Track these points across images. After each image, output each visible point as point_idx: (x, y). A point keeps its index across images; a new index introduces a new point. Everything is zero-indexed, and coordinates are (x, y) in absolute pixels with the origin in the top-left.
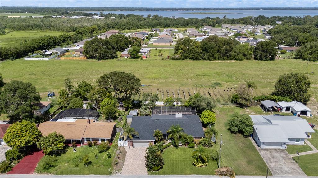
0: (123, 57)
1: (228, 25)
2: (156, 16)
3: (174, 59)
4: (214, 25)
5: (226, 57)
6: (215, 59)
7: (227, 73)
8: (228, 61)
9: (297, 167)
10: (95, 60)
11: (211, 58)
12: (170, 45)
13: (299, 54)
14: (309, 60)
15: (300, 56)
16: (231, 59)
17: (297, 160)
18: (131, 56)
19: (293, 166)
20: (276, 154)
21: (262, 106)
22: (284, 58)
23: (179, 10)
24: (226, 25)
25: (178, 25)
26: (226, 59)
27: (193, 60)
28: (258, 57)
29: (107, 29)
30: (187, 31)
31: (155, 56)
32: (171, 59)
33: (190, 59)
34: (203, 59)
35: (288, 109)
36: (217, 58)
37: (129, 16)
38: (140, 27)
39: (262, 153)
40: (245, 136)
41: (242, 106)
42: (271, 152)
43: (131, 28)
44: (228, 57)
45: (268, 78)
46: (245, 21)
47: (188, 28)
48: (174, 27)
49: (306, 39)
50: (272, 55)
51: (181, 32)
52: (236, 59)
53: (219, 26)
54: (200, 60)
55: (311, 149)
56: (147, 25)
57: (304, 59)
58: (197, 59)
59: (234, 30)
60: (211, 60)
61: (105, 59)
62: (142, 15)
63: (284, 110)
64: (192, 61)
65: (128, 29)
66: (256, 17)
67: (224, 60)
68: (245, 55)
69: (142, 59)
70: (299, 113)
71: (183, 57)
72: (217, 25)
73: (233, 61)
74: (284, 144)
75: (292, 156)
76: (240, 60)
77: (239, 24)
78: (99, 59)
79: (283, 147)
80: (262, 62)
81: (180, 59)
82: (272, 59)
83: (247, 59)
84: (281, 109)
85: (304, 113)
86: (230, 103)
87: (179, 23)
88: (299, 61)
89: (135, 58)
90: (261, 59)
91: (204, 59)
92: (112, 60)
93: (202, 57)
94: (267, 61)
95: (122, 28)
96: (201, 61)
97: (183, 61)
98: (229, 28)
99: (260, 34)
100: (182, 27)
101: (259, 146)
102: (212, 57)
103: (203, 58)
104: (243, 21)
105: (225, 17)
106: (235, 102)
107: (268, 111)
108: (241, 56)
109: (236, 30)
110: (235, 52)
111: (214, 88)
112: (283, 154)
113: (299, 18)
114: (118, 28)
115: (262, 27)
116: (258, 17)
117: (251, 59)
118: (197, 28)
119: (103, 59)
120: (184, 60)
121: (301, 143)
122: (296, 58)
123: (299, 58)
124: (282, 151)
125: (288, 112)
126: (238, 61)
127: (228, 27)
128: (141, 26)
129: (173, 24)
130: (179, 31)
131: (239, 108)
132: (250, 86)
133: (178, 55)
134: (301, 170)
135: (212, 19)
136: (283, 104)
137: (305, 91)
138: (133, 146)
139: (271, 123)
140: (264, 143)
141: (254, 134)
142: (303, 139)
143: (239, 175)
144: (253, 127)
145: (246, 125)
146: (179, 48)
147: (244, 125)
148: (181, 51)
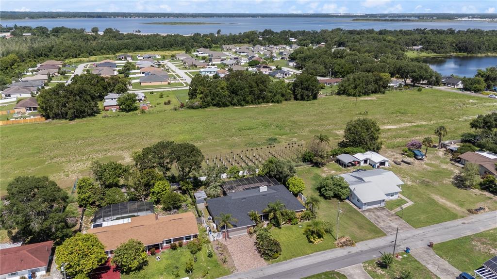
0: (107, 110)
1: (231, 46)
2: (108, 31)
3: (192, 107)
4: (209, 45)
5: (261, 100)
6: (248, 103)
7: (275, 123)
8: (264, 105)
9: (402, 222)
10: (64, 121)
11: (243, 103)
12: (169, 84)
13: (342, 88)
14: (354, 95)
15: (342, 92)
16: (268, 102)
17: (400, 215)
18: (120, 109)
19: (399, 222)
20: (379, 213)
21: (338, 161)
22: (326, 95)
23: (137, 18)
24: (228, 47)
25: (156, 46)
26: (262, 102)
27: (220, 107)
28: (299, 96)
29: (35, 58)
30: (177, 58)
31: (158, 104)
32: (188, 108)
33: (214, 105)
34: (232, 104)
35: (366, 161)
36: (250, 101)
37: (57, 31)
38: (94, 52)
39: (367, 214)
40: (341, 200)
41: (317, 165)
42: (373, 212)
43: (79, 55)
44: (263, 100)
45: (323, 125)
46: (250, 39)
47: (172, 51)
48: (149, 50)
49: (342, 68)
50: (314, 92)
51: (167, 59)
52: (273, 102)
53: (217, 47)
54: (229, 106)
55: (407, 202)
56: (105, 49)
57: (349, 95)
58: (225, 105)
59: (242, 54)
60: (243, 106)
61: (82, 117)
62: (82, 29)
63: (362, 164)
64: (218, 109)
65: (73, 56)
66: (262, 31)
67: (259, 103)
68: (283, 95)
69: (143, 112)
70: (378, 164)
71: (205, 104)
72: (214, 45)
73: (271, 104)
74: (383, 201)
75: (393, 212)
76: (278, 102)
77: (244, 43)
78: (72, 119)
79: (383, 204)
80: (305, 102)
81: (201, 107)
82: (315, 97)
83: (286, 100)
84: (359, 163)
85: (382, 163)
86: (302, 163)
87: (157, 44)
88: (344, 97)
89: (129, 110)
90: (303, 99)
91: (234, 105)
92: (93, 118)
93: (231, 103)
94: (310, 100)
95: (62, 56)
96: (231, 108)
97: (206, 109)
98: (234, 50)
99: (279, 59)
100: (163, 51)
101: (360, 208)
102: (244, 100)
103: (232, 103)
104: (248, 40)
105: (219, 32)
106: (308, 161)
107: (348, 166)
108: (278, 96)
109: (245, 54)
110: (271, 92)
111: (272, 146)
112: (385, 212)
113: (315, 33)
114: (56, 57)
115: (275, 47)
116: (264, 32)
117: (290, 100)
118: (188, 51)
119: (79, 117)
120: (206, 107)
121: (395, 197)
122: (339, 94)
123: (343, 94)
124: (383, 209)
125: (366, 165)
126: (276, 104)
127: (231, 49)
128: (94, 50)
129: (147, 46)
130: (164, 58)
131: (315, 168)
132: (322, 140)
133: (197, 102)
134: (408, 225)
135: (204, 35)
136: (360, 156)
137: (376, 139)
138: (228, 237)
139: (364, 181)
140: (365, 204)
141: (351, 196)
142: (396, 193)
143: (358, 242)
144: (349, 189)
145: (342, 188)
146: (197, 92)
147: (339, 188)
148: (201, 95)
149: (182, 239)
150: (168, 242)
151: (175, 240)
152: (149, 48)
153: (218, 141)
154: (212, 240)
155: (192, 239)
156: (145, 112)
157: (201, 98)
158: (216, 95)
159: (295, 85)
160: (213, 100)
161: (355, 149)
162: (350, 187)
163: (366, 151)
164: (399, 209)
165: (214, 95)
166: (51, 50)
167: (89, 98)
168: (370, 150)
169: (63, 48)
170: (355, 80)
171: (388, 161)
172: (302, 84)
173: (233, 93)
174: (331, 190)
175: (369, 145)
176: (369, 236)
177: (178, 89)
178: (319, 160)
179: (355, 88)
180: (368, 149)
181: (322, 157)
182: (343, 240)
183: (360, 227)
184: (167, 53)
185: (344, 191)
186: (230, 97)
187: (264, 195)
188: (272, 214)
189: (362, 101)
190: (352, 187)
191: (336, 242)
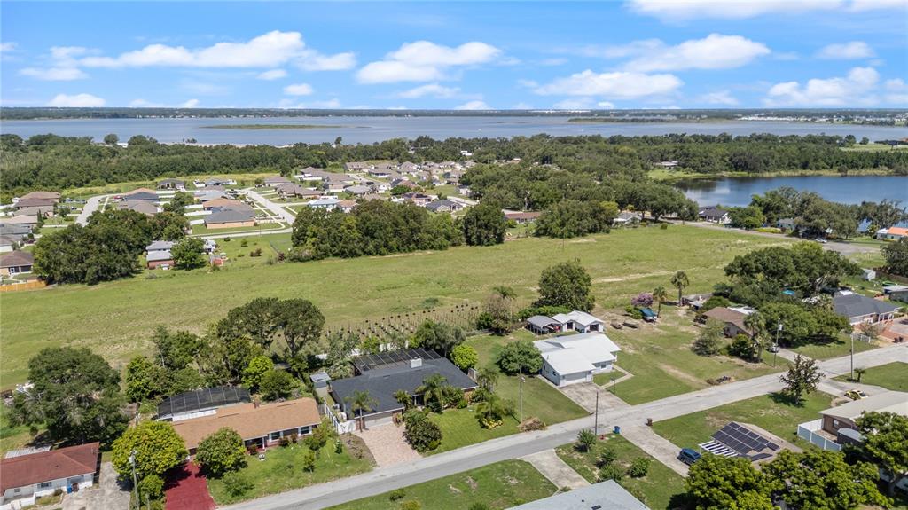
0: (154, 268)
1: (360, 164)
2: (136, 141)
3: (300, 260)
4: (323, 163)
5: (413, 246)
6: (391, 250)
7: (436, 279)
8: (417, 253)
9: (615, 398)
10: (78, 286)
11: (383, 250)
12: (256, 225)
13: (543, 226)
14: (561, 236)
15: (543, 231)
16: (424, 248)
17: (612, 390)
18: (175, 265)
19: (611, 399)
20: (583, 390)
21: (530, 327)
22: (518, 237)
23: (186, 118)
24: (355, 165)
25: (227, 166)
26: (414, 249)
27: (346, 257)
28: (474, 239)
29: (7, 187)
30: (267, 185)
31: (239, 256)
32: (292, 260)
33: (336, 255)
34: (365, 253)
35: (570, 325)
36: (395, 248)
37: (39, 142)
38: (115, 176)
39: (566, 392)
40: (531, 375)
41: (499, 332)
42: (575, 388)
43: (87, 182)
44: (416, 245)
45: (511, 279)
46: (394, 152)
47: (256, 173)
48: (215, 172)
49: (543, 196)
50: (498, 232)
51: (249, 186)
52: (432, 248)
53: (336, 166)
54: (360, 255)
55: (623, 375)
56: (136, 172)
57: (554, 236)
58: (354, 254)
59: (380, 177)
60: (383, 255)
61: (111, 280)
62: (86, 138)
63: (565, 328)
64: (343, 260)
65: (76, 184)
66: (414, 139)
67: (410, 251)
68: (448, 238)
69: (215, 268)
70: (588, 328)
71: (319, 253)
72: (330, 163)
73: (429, 252)
74: (590, 372)
75: (603, 387)
76: (440, 248)
77: (382, 159)
78: (93, 282)
79: (589, 378)
80: (484, 247)
81: (313, 258)
82: (500, 240)
83: (454, 245)
84: (560, 328)
85: (594, 327)
86: (476, 332)
87: (229, 161)
88: (545, 239)
89: (192, 267)
90: (480, 243)
91: (369, 253)
92: (129, 280)
93: (363, 250)
94: (492, 245)
95: (57, 184)
96: (364, 259)
97: (322, 262)
98: (367, 171)
99: (443, 184)
100: (240, 173)
101: (556, 385)
102: (385, 247)
103: (366, 250)
104: (390, 153)
105: (338, 141)
106: (485, 328)
107: (544, 333)
108: (441, 240)
109: (386, 176)
111: (431, 310)
112: (591, 388)
113: (504, 142)
114: (45, 185)
115: (437, 165)
116: (418, 140)
117: (460, 245)
118: (285, 172)
119: (105, 279)
120: (322, 259)
121: (608, 369)
122: (537, 235)
123: (544, 234)
124: (589, 384)
125: (570, 330)
126: (439, 251)
127: (361, 169)
128: (115, 173)
129: (211, 164)
130: (243, 184)
131: (496, 336)
132: (505, 294)
133: (307, 250)
134: (622, 402)
135: (313, 147)
136: (562, 318)
137: (585, 293)
138: (364, 427)
139: (562, 347)
140: (564, 377)
141: (544, 368)
142: (610, 362)
143: (551, 424)
144: (541, 357)
145: (531, 357)
146: (307, 233)
147: (527, 357)
148: (314, 239)
149: (295, 431)
150: (276, 435)
151: (286, 433)
152: (215, 169)
153: (344, 305)
154: (340, 431)
155: (310, 433)
156: (219, 269)
157: (313, 244)
158: (338, 238)
159: (467, 222)
160: (333, 246)
161: (555, 309)
162: (542, 354)
163: (572, 310)
164: (611, 383)
165: (335, 238)
166: (36, 174)
167: (124, 246)
168: (578, 309)
169: (57, 171)
170: (561, 212)
171: (601, 323)
172: (478, 220)
173: (367, 234)
174: (515, 361)
175: (575, 302)
176: (567, 417)
177: (273, 232)
178: (501, 324)
179: (563, 225)
180: (575, 308)
181: (505, 320)
182: (530, 422)
183: (556, 407)
184: (248, 177)
185: (533, 361)
186: (361, 240)
187: (418, 370)
188: (429, 392)
189: (574, 244)
190: (544, 355)
191: (520, 425)
